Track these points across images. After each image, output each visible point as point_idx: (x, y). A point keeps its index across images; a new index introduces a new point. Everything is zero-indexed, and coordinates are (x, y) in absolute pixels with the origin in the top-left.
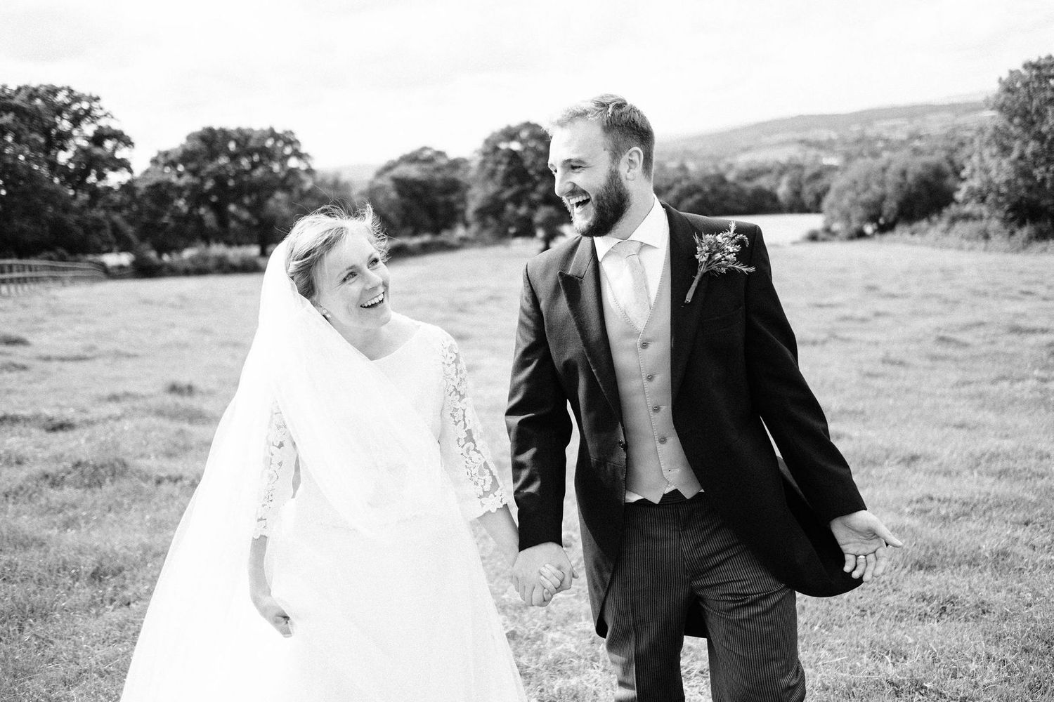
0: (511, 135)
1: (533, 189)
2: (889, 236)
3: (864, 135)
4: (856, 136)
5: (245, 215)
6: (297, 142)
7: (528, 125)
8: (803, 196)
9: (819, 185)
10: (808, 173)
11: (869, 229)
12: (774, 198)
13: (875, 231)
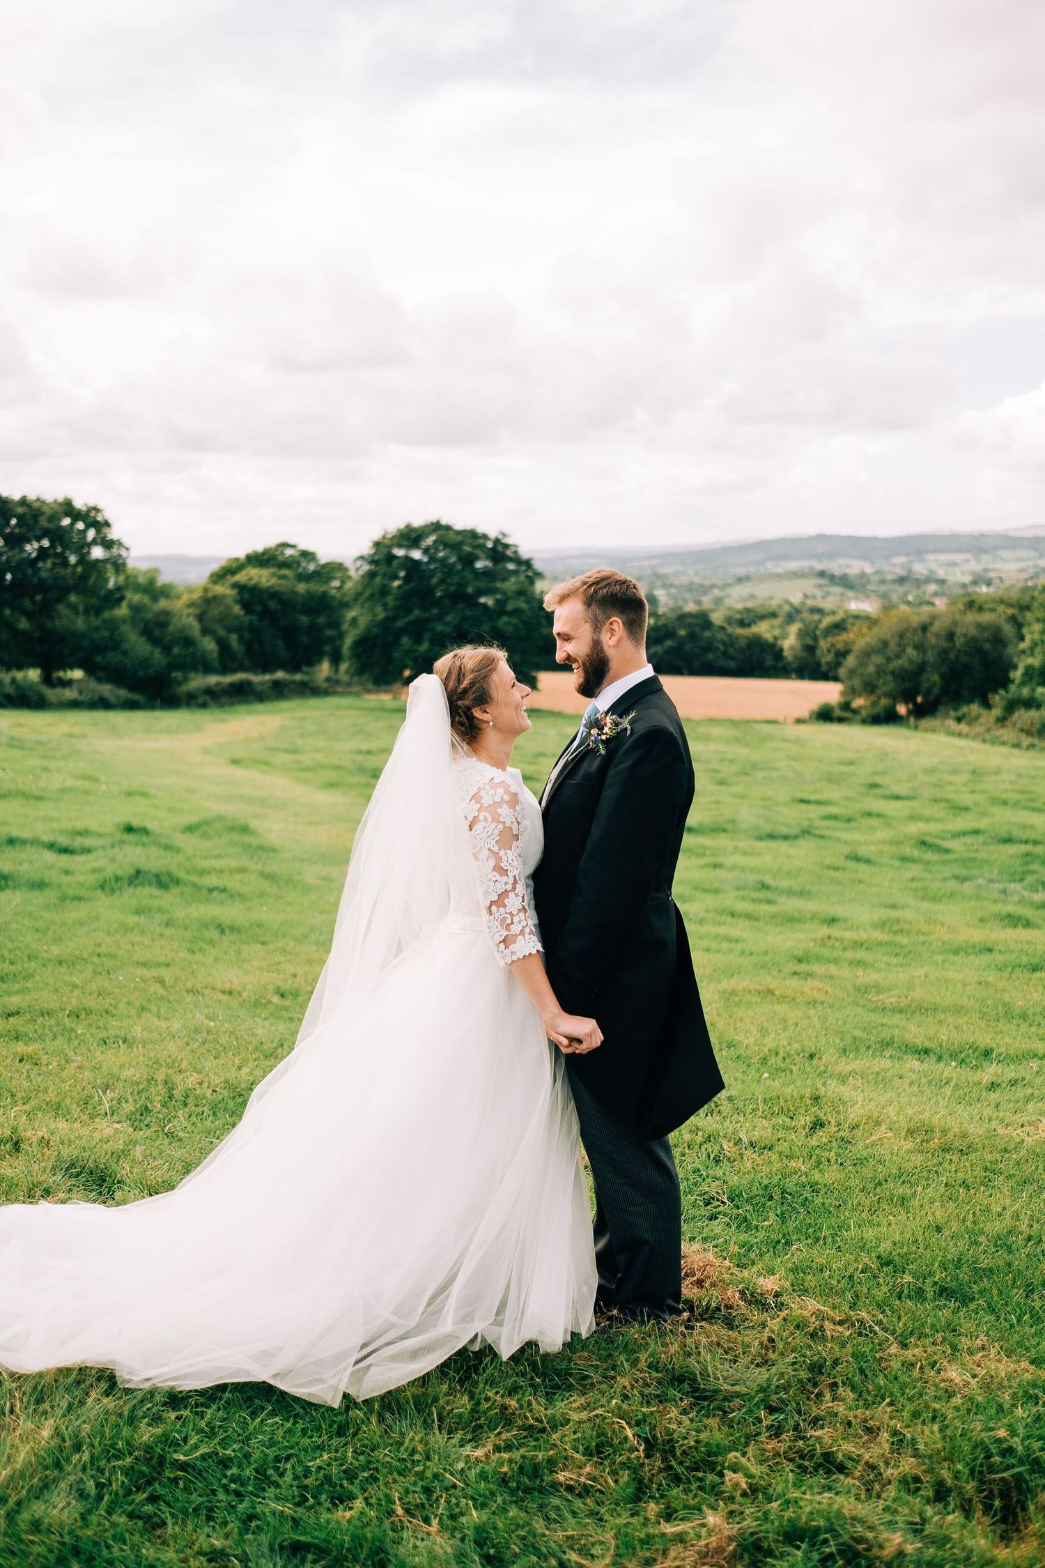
0: (411, 537)
1: (439, 618)
2: (927, 722)
3: (910, 571)
4: (901, 572)
5: (23, 624)
6: (107, 524)
7: (437, 527)
8: (818, 653)
9: (840, 640)
10: (827, 621)
11: (902, 709)
12: (778, 653)
13: (910, 712)
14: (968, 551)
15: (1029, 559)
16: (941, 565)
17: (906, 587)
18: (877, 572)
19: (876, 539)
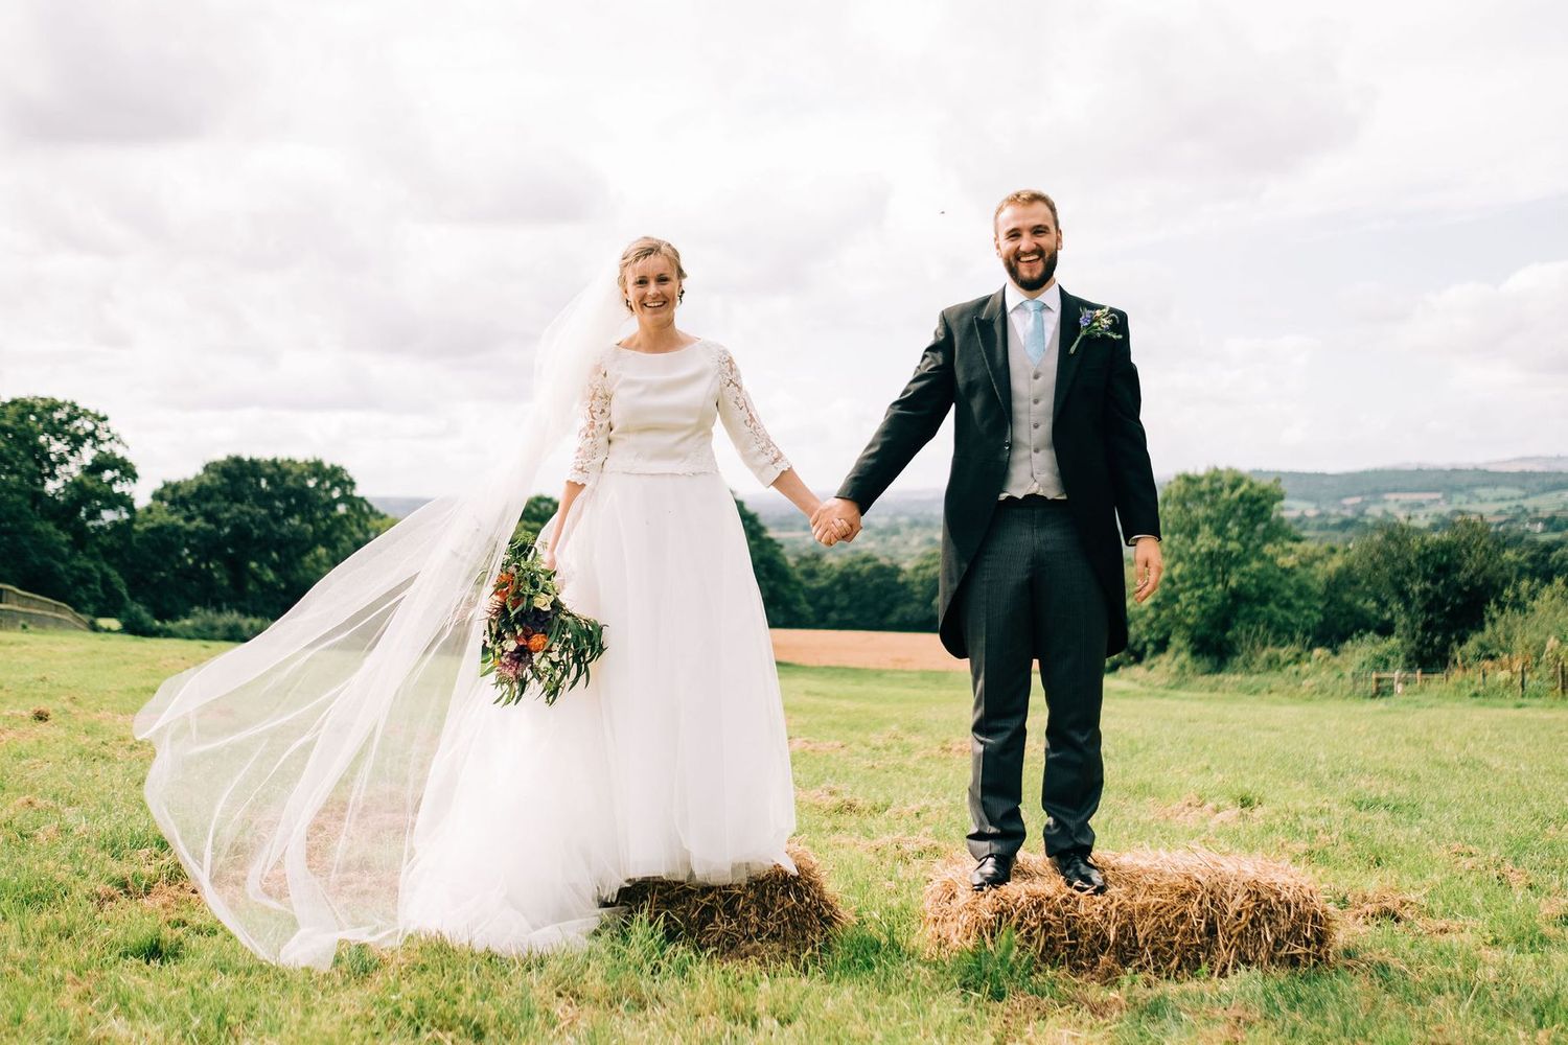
6: (351, 482)
14: (1437, 490)
15: (1512, 499)
16: (1403, 506)
17: (1349, 533)
18: (1321, 516)
19: (1324, 475)
